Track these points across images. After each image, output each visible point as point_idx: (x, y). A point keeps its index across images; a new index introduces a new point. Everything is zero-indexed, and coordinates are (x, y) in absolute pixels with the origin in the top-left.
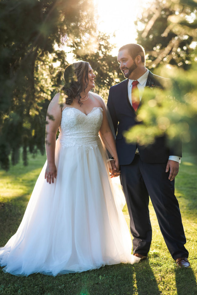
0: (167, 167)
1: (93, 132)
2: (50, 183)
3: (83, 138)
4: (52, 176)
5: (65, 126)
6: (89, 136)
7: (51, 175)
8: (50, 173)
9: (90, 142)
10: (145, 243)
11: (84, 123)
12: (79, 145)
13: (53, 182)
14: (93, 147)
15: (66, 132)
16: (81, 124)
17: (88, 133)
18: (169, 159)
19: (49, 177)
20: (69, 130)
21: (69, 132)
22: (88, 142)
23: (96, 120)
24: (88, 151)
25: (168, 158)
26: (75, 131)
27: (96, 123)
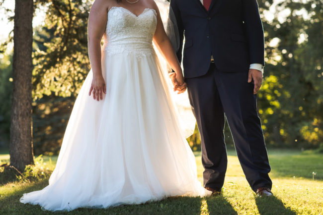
0: (250, 76)
1: (145, 38)
2: (98, 100)
3: (134, 43)
4: (100, 92)
5: (111, 30)
6: (141, 42)
7: (98, 90)
8: (97, 87)
9: (142, 49)
10: (217, 175)
11: (134, 25)
12: (129, 51)
13: (101, 98)
14: (146, 55)
15: (113, 37)
16: (130, 26)
17: (140, 38)
18: (251, 68)
19: (96, 92)
20: (116, 35)
21: (116, 37)
22: (140, 48)
23: (148, 23)
24: (140, 59)
25: (249, 67)
26: (123, 36)
27: (149, 27)
